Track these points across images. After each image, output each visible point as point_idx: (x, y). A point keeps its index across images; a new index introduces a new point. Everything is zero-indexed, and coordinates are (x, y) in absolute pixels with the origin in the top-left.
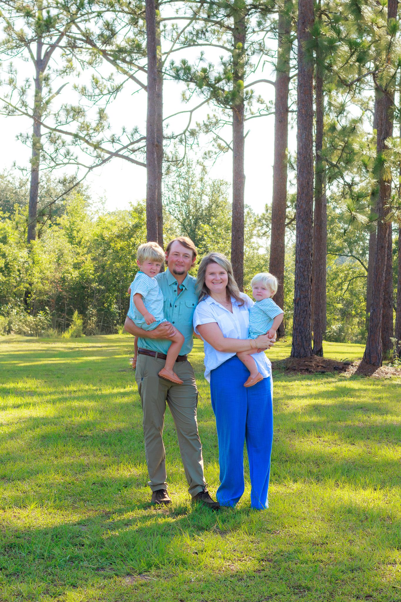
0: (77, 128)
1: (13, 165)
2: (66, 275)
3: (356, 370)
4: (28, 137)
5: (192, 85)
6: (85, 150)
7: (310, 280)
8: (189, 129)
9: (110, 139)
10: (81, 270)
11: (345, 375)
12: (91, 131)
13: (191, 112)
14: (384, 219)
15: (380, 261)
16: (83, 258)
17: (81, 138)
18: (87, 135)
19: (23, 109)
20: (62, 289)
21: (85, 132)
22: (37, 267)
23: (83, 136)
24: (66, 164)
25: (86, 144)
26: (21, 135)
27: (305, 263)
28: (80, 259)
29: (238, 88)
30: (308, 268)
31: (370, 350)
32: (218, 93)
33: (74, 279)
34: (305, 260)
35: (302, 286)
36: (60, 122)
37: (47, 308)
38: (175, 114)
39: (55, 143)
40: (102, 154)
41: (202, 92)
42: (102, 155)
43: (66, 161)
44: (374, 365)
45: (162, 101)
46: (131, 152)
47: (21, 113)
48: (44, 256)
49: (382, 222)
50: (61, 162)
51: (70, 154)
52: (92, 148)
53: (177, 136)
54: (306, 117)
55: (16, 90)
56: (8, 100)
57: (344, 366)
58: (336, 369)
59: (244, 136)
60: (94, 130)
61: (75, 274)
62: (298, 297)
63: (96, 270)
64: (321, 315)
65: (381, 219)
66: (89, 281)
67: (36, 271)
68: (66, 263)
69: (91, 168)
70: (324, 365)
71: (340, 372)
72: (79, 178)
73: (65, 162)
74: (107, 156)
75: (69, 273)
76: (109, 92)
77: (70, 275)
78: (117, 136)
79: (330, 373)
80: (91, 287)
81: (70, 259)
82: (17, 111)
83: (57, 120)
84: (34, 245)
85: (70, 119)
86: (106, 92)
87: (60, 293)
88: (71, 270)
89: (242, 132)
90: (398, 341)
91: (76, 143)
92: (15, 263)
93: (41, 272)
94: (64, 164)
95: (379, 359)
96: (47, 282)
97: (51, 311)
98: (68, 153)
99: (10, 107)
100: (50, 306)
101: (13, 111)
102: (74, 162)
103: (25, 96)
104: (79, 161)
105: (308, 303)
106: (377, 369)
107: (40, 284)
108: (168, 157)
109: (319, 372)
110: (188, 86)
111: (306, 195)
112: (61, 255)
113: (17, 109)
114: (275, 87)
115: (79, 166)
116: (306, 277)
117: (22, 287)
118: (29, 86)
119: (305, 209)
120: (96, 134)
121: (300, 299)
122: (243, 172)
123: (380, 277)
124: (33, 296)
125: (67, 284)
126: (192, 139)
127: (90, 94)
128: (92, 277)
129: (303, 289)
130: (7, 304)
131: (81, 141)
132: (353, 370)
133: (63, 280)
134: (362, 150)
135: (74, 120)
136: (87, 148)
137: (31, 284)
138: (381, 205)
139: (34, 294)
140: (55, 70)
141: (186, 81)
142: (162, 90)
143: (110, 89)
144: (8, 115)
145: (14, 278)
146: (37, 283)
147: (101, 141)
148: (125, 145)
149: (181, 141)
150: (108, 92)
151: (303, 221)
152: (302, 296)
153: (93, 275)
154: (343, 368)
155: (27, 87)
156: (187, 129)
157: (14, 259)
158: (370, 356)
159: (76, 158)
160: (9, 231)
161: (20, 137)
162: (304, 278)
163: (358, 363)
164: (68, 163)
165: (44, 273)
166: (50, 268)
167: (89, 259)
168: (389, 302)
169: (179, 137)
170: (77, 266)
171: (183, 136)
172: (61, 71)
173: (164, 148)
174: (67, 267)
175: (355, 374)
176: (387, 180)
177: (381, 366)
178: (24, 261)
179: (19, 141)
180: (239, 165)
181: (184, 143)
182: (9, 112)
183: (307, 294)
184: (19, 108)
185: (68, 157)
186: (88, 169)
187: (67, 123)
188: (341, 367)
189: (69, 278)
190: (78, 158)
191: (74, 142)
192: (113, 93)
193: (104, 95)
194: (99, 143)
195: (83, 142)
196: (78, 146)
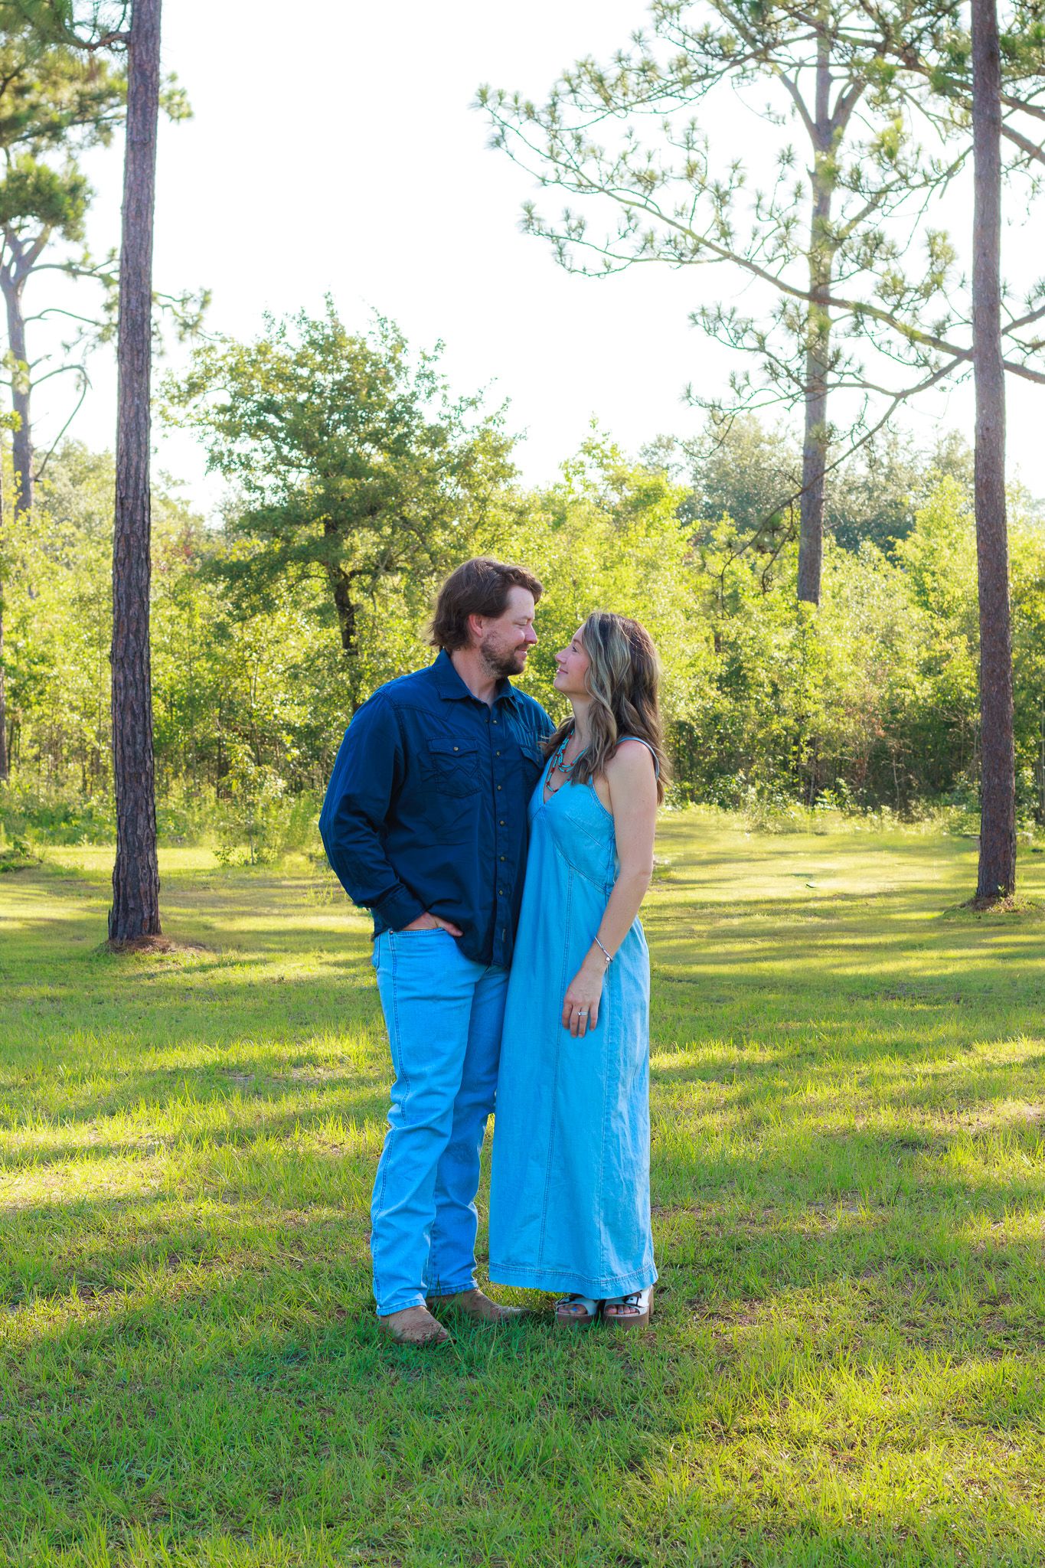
0: (872, 288)
1: (683, 392)
2: (899, 691)
4: (719, 318)
6: (885, 347)
10: (941, 677)
12: (909, 296)
16: (949, 646)
17: (876, 314)
18: (897, 307)
19: (721, 245)
20: (887, 729)
21: (893, 300)
22: (814, 674)
23: (888, 310)
24: (834, 386)
25: (891, 330)
26: (703, 312)
28: (940, 646)
33: (920, 702)
37: (841, 781)
39: (802, 328)
40: (934, 354)
42: (932, 360)
43: (832, 378)
46: (1029, 350)
47: (719, 255)
48: (836, 642)
51: (842, 360)
52: (904, 340)
55: (706, 193)
56: (683, 222)
60: (917, 291)
61: (924, 690)
66: (958, 707)
67: (811, 681)
68: (899, 660)
69: (902, 395)
72: (870, 424)
73: (828, 382)
74: (947, 359)
75: (908, 687)
76: (927, 180)
77: (909, 692)
80: (967, 724)
81: (912, 652)
82: (704, 248)
84: (808, 613)
86: (916, 179)
87: (881, 741)
88: (914, 679)
91: (861, 328)
92: (760, 663)
93: (828, 683)
96: (842, 711)
97: (854, 789)
98: (836, 357)
99: (689, 239)
100: (849, 777)
101: (696, 251)
102: (853, 381)
103: (725, 210)
107: (823, 717)
112: (888, 638)
113: (709, 245)
115: (869, 391)
117: (774, 727)
118: (741, 180)
120: (924, 301)
124: (806, 749)
125: (900, 716)
128: (967, 694)
130: (735, 772)
131: (879, 321)
133: (891, 706)
135: (863, 267)
136: (889, 342)
137: (801, 719)
139: (810, 743)
143: (928, 170)
144: (680, 260)
145: (758, 702)
146: (816, 714)
147: (943, 323)
150: (921, 180)
153: (971, 689)
155: (735, 183)
157: (757, 654)
159: (860, 370)
160: (744, 578)
161: (699, 319)
164: (839, 384)
165: (836, 690)
166: (852, 673)
167: (962, 647)
170: (929, 669)
174: (901, 672)
178: (785, 657)
179: (699, 330)
182: (682, 255)
184: (714, 243)
185: (837, 368)
186: (893, 399)
189: (907, 700)
190: (865, 371)
191: (856, 328)
192: (938, 181)
193: (913, 188)
194: (940, 328)
195: (882, 324)
196: (865, 338)
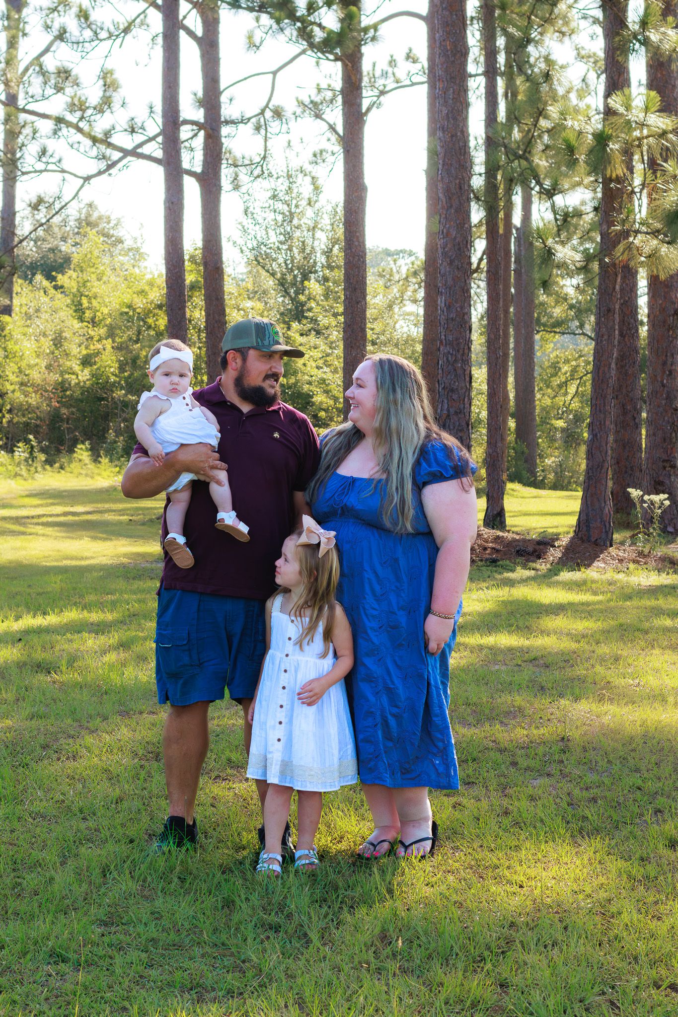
0: (65, 106)
2: (67, 376)
3: (559, 555)
5: (265, 19)
6: (76, 146)
7: (468, 379)
8: (270, 106)
9: (126, 127)
10: (95, 367)
11: (538, 566)
12: (89, 112)
13: (275, 73)
14: (610, 255)
15: (606, 337)
16: (100, 346)
17: (69, 124)
18: (82, 118)
20: (60, 402)
21: (78, 114)
22: (12, 364)
23: (75, 121)
24: (41, 171)
25: (79, 135)
27: (458, 344)
28: (94, 347)
29: (349, 21)
30: (463, 354)
31: (587, 515)
32: (312, 31)
33: (82, 384)
34: (457, 339)
35: (452, 390)
36: (32, 97)
37: (31, 437)
38: (245, 79)
39: (20, 133)
40: (108, 152)
41: (282, 30)
42: (107, 156)
43: (40, 166)
44: (596, 543)
45: (218, 53)
48: (27, 344)
49: (607, 260)
50: (31, 169)
51: (48, 154)
52: (89, 142)
53: (249, 119)
54: (454, 55)
57: (537, 547)
58: (519, 553)
59: (364, 110)
60: (95, 109)
61: (84, 375)
62: (445, 412)
63: (122, 369)
64: (499, 444)
65: (605, 256)
66: (108, 387)
67: (10, 369)
68: (67, 356)
69: (87, 179)
70: (498, 547)
71: (528, 561)
72: (66, 198)
73: (38, 169)
74: (116, 155)
75: (73, 374)
76: (111, 35)
77: (74, 377)
78: (138, 121)
79: (508, 562)
80: (113, 398)
81: (76, 350)
83: (27, 93)
84: (7, 324)
85: (49, 91)
86: (103, 35)
87: (57, 410)
88: (77, 368)
89: (360, 105)
90: (642, 496)
91: (60, 134)
93: (21, 371)
94: (36, 171)
95: (606, 532)
96: (30, 389)
97: (40, 442)
98: (44, 152)
100: (36, 434)
102: (56, 168)
104: (65, 165)
105: (464, 424)
106: (602, 552)
107: (17, 394)
108: (235, 157)
109: (487, 560)
110: (257, 19)
111: (456, 211)
112: (58, 341)
114: (427, 24)
115: (65, 175)
116: (459, 372)
119: (455, 238)
120: (99, 116)
121: (448, 416)
122: (363, 178)
123: (606, 369)
124: (7, 416)
125: (68, 393)
126: (278, 122)
127: (74, 39)
128: (113, 379)
129: (455, 397)
131: (70, 129)
132: (554, 554)
133: (63, 386)
134: (565, 119)
135: (58, 91)
136: (79, 143)
138: (605, 227)
139: (10, 411)
140: (38, 7)
141: (251, 9)
142: (218, 33)
143: (112, 29)
146: (13, 391)
147: (110, 131)
148: (151, 136)
149: (258, 128)
150: (107, 35)
151: (451, 263)
152: (452, 411)
153: (116, 375)
154: (535, 551)
156: (267, 106)
158: (588, 526)
159: (60, 161)
162: (456, 375)
163: (565, 541)
164: (46, 170)
165: (26, 375)
166: (37, 364)
167: (109, 347)
168: (635, 419)
169: (254, 120)
170: (86, 361)
171: (262, 120)
172: (49, 9)
173: (223, 140)
174: (68, 363)
175: (558, 563)
176: (614, 176)
177: (611, 546)
180: (354, 166)
181: (263, 131)
183: (462, 406)
185: (44, 159)
186: (82, 181)
187: (44, 98)
188: (530, 549)
189: (73, 383)
190: (63, 162)
191: (55, 132)
192: (117, 36)
193: (101, 40)
194: (108, 134)
195: (72, 131)
196: (62, 140)
